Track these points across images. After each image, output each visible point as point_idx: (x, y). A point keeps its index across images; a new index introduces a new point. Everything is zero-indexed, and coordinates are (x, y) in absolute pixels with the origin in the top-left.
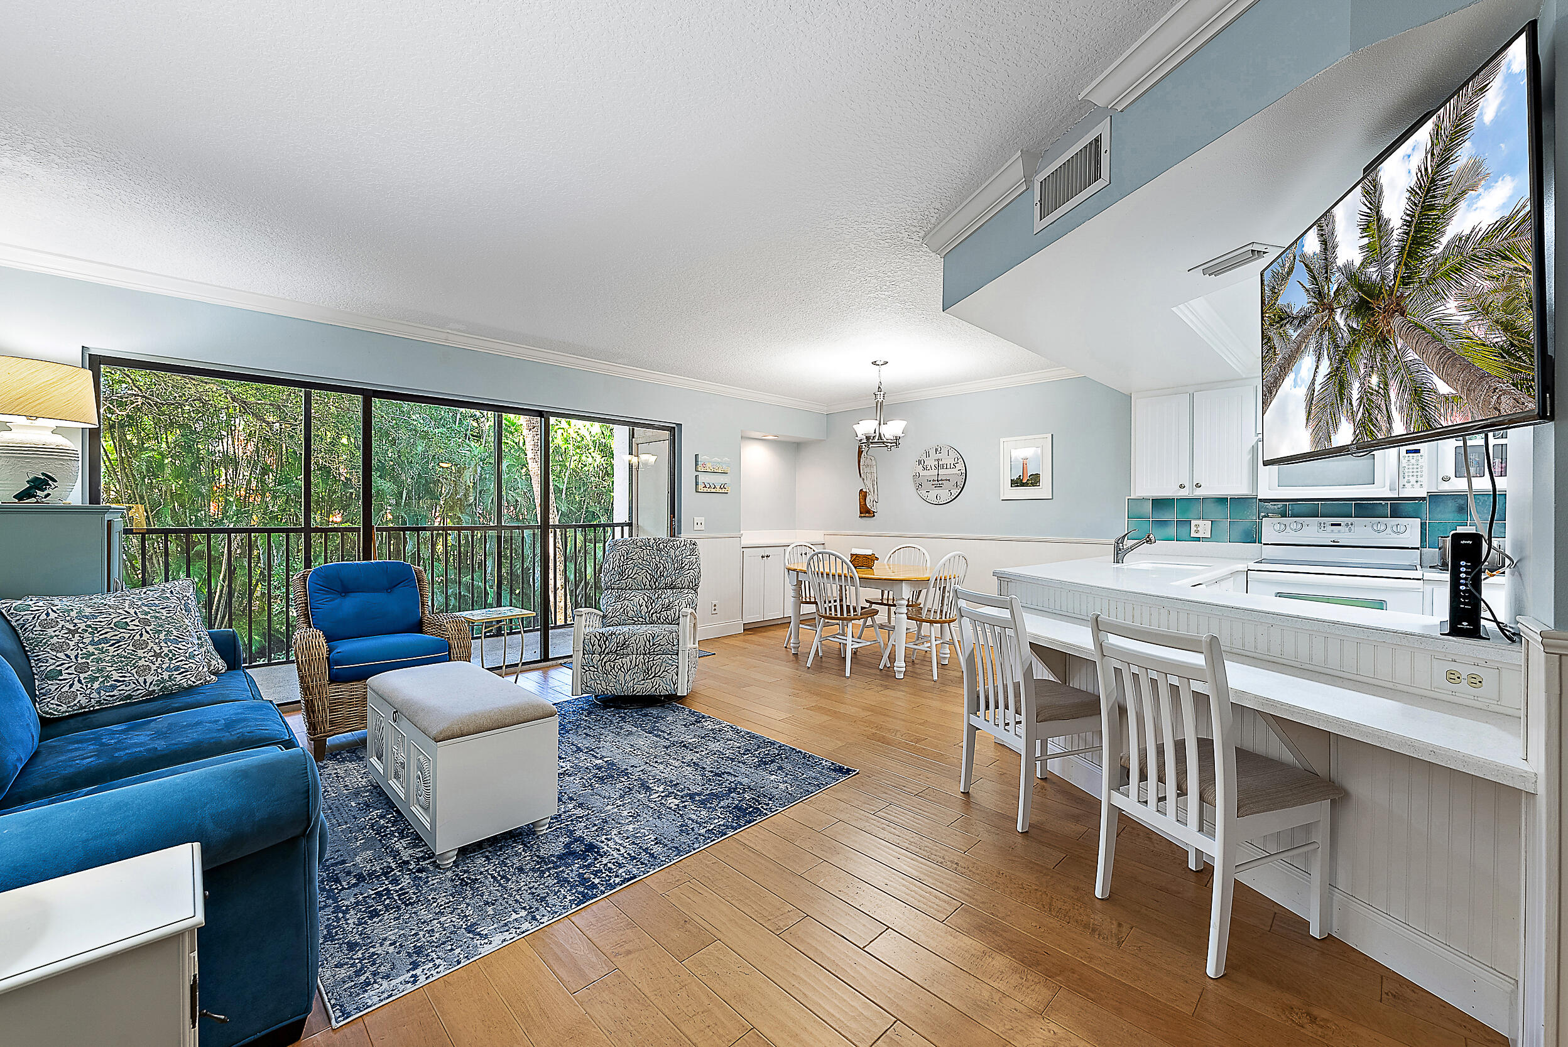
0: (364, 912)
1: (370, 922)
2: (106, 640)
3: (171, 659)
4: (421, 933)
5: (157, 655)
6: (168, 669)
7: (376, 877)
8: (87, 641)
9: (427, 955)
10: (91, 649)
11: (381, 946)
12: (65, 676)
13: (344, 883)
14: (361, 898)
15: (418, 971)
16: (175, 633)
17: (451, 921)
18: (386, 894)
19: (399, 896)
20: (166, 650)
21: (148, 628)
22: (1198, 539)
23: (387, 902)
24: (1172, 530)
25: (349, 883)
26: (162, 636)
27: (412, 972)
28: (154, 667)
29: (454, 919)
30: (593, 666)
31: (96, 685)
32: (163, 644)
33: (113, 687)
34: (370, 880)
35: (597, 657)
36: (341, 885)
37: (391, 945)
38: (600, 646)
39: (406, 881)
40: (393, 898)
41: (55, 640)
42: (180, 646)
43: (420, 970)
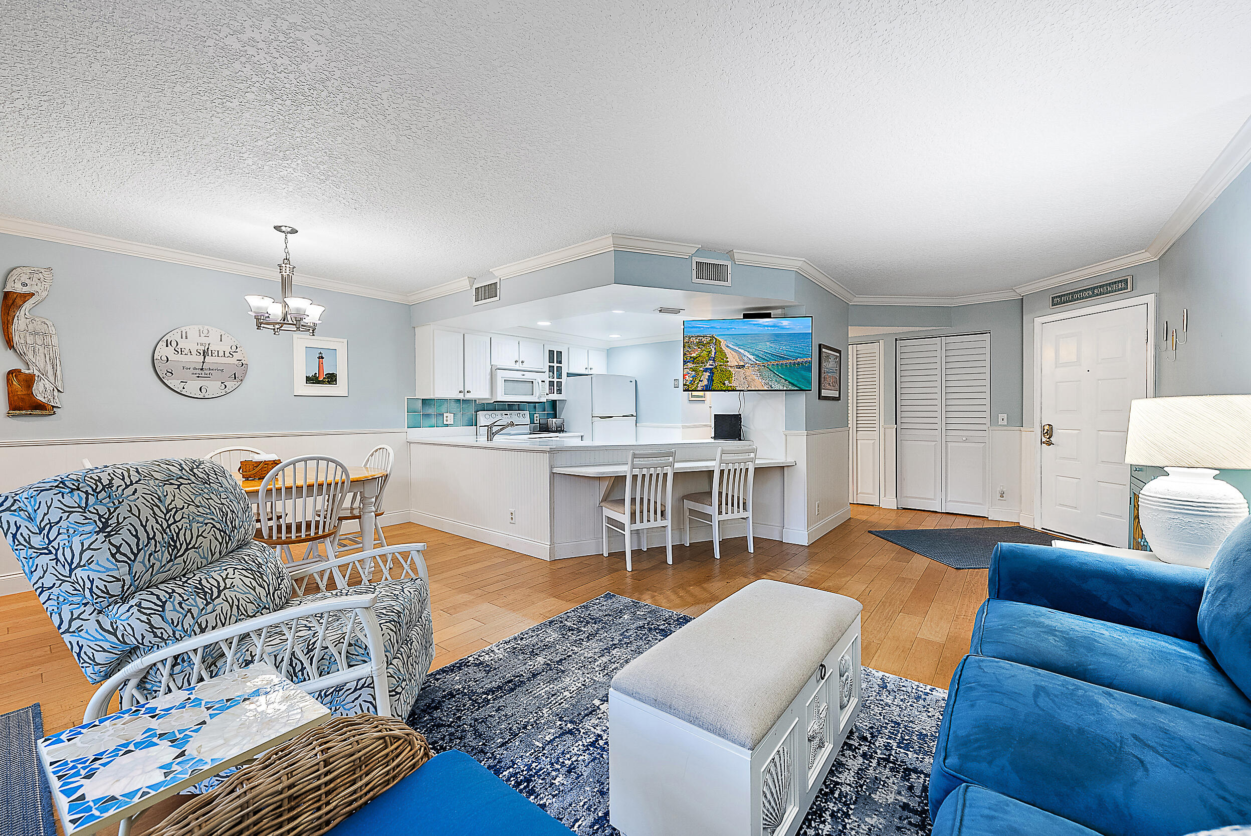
0: (926, 743)
1: (929, 734)
4: (908, 704)
7: (895, 764)
9: (917, 693)
11: (934, 716)
13: (922, 781)
14: (921, 756)
15: (928, 691)
17: (887, 697)
18: (903, 743)
19: (896, 735)
22: (447, 425)
23: (907, 737)
24: (433, 421)
25: (918, 777)
27: (931, 692)
29: (885, 697)
34: (901, 766)
36: (925, 781)
37: (929, 712)
39: (880, 741)
40: (902, 736)
43: (925, 691)
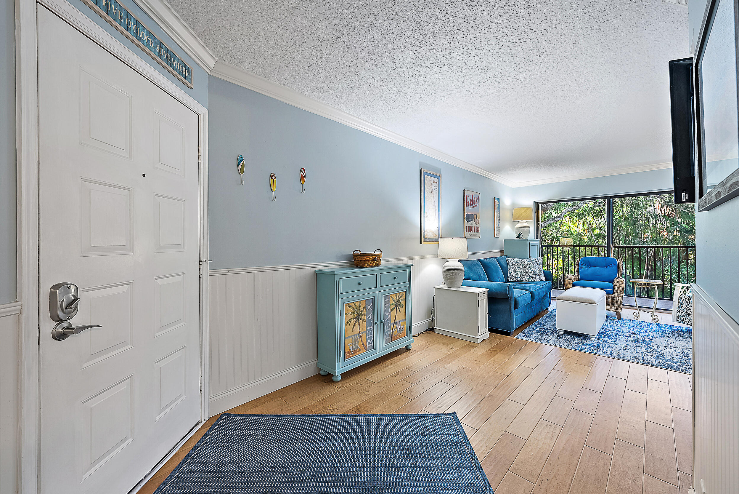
2: (520, 268)
3: (530, 274)
5: (528, 273)
6: (529, 276)
8: (517, 267)
10: (517, 269)
12: (512, 273)
16: (533, 268)
20: (529, 272)
21: (527, 266)
26: (529, 269)
28: (527, 275)
30: (682, 310)
31: (516, 276)
32: (529, 270)
33: (519, 277)
35: (685, 306)
38: (686, 302)
41: (512, 266)
42: (533, 271)
